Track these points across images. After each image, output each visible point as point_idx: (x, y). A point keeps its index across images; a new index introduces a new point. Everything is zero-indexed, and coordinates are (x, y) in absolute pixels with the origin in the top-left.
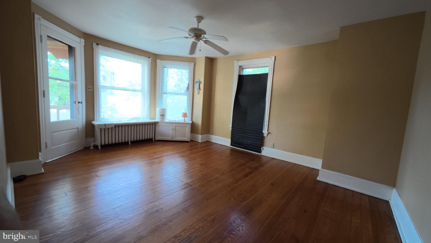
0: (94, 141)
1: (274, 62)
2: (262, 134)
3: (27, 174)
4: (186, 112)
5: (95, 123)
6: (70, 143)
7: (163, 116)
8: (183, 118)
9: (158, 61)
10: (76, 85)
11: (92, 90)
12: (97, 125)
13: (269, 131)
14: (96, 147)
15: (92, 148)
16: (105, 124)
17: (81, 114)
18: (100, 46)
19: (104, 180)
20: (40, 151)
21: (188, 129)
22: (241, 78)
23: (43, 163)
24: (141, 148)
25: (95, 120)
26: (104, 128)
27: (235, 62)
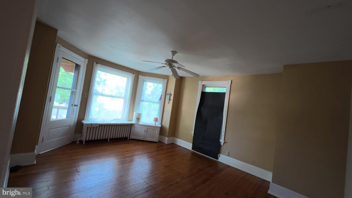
0: (81, 137)
1: (231, 85)
2: (220, 142)
3: (22, 165)
4: (157, 117)
5: (85, 122)
6: (62, 137)
7: (138, 119)
8: (154, 122)
9: (140, 77)
10: (76, 92)
11: (87, 96)
12: (86, 124)
13: (225, 141)
14: (81, 142)
15: (78, 143)
16: (92, 124)
17: (75, 115)
18: (99, 65)
19: (82, 176)
20: (37, 144)
21: (157, 132)
22: (204, 94)
23: (37, 155)
24: (117, 146)
25: (85, 119)
26: (90, 127)
27: (199, 81)
